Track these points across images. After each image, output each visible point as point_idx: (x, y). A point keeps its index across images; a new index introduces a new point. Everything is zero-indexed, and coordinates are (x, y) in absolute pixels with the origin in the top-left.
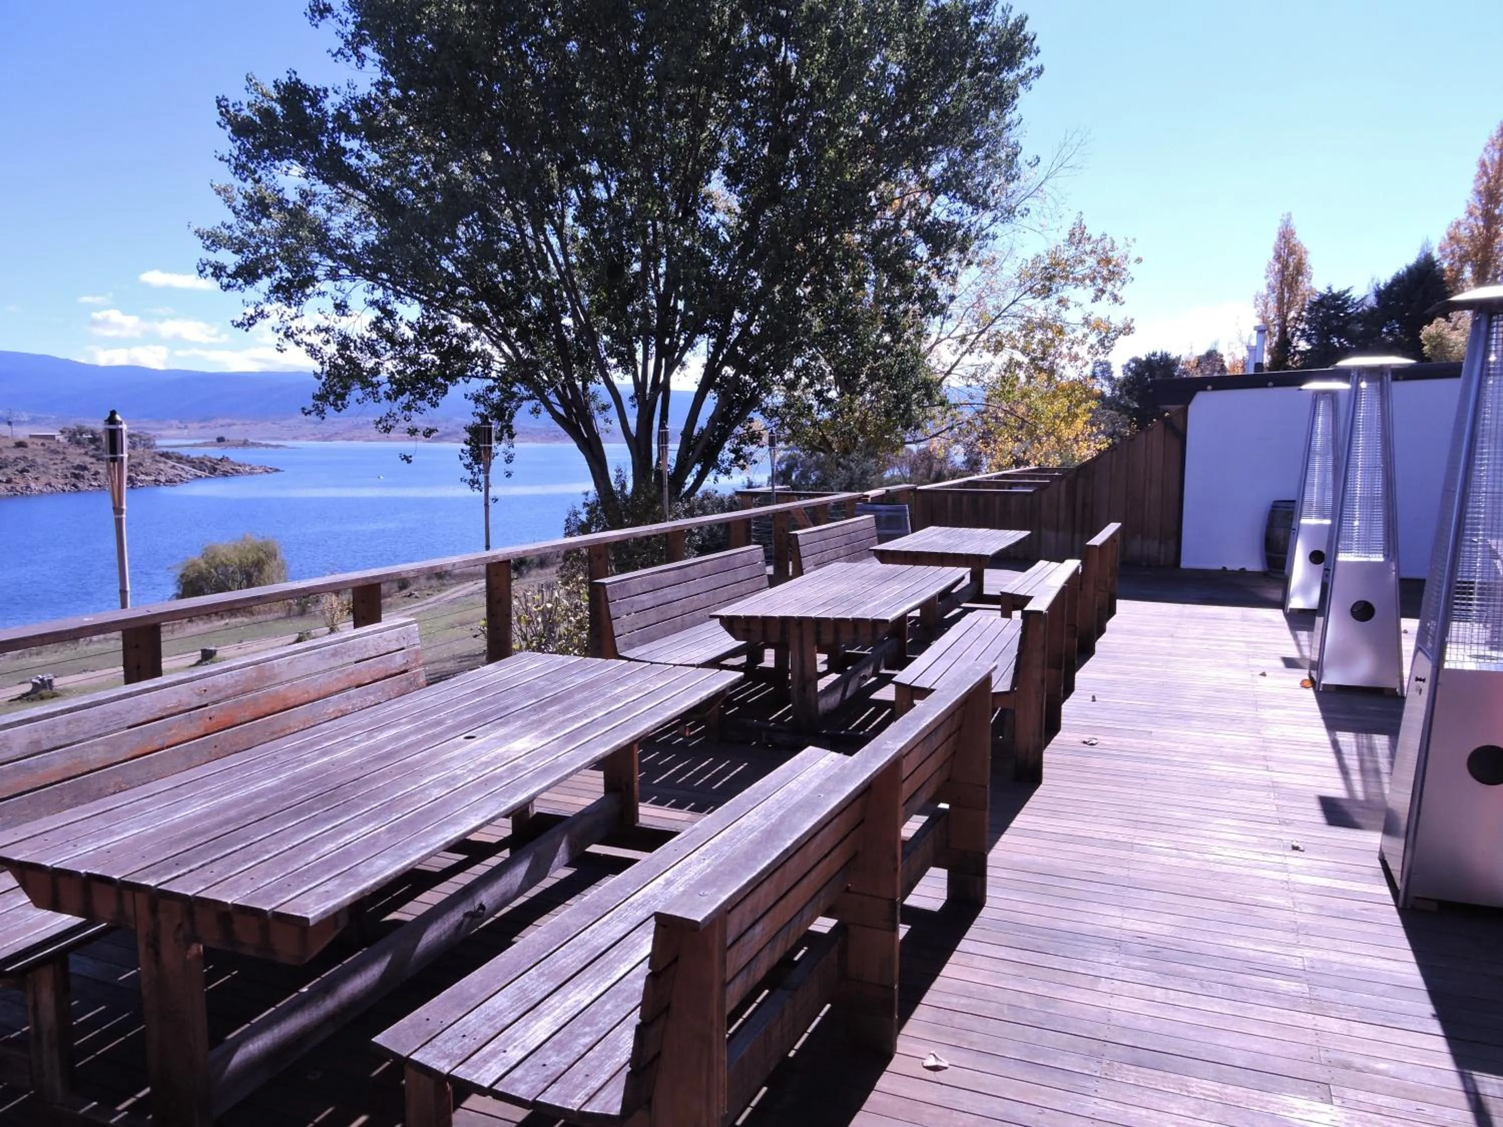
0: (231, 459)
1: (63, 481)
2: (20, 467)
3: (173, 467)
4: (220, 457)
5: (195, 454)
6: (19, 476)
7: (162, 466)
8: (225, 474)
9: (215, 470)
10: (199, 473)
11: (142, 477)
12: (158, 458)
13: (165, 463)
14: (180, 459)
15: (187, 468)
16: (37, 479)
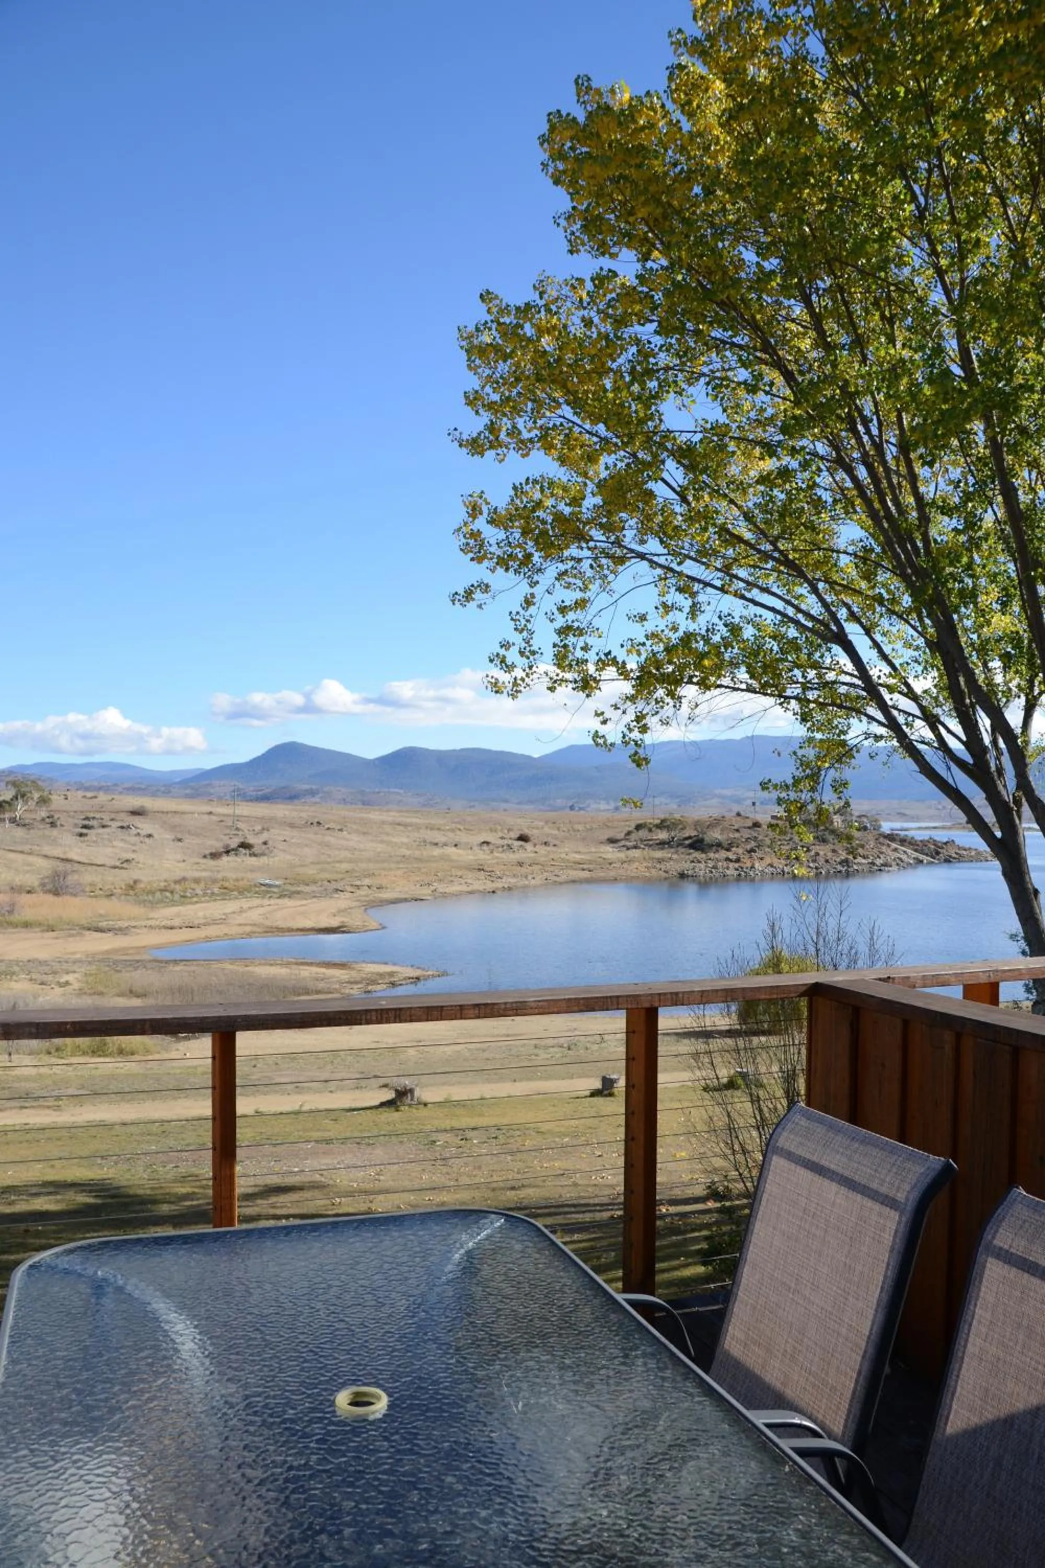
0: (957, 843)
1: (783, 862)
2: (749, 847)
3: (895, 850)
4: (945, 840)
5: (920, 836)
6: (748, 856)
7: (884, 849)
8: (948, 861)
9: (938, 853)
10: (921, 857)
11: (860, 860)
12: (881, 840)
13: (889, 846)
14: (903, 841)
15: (909, 851)
16: (762, 859)
